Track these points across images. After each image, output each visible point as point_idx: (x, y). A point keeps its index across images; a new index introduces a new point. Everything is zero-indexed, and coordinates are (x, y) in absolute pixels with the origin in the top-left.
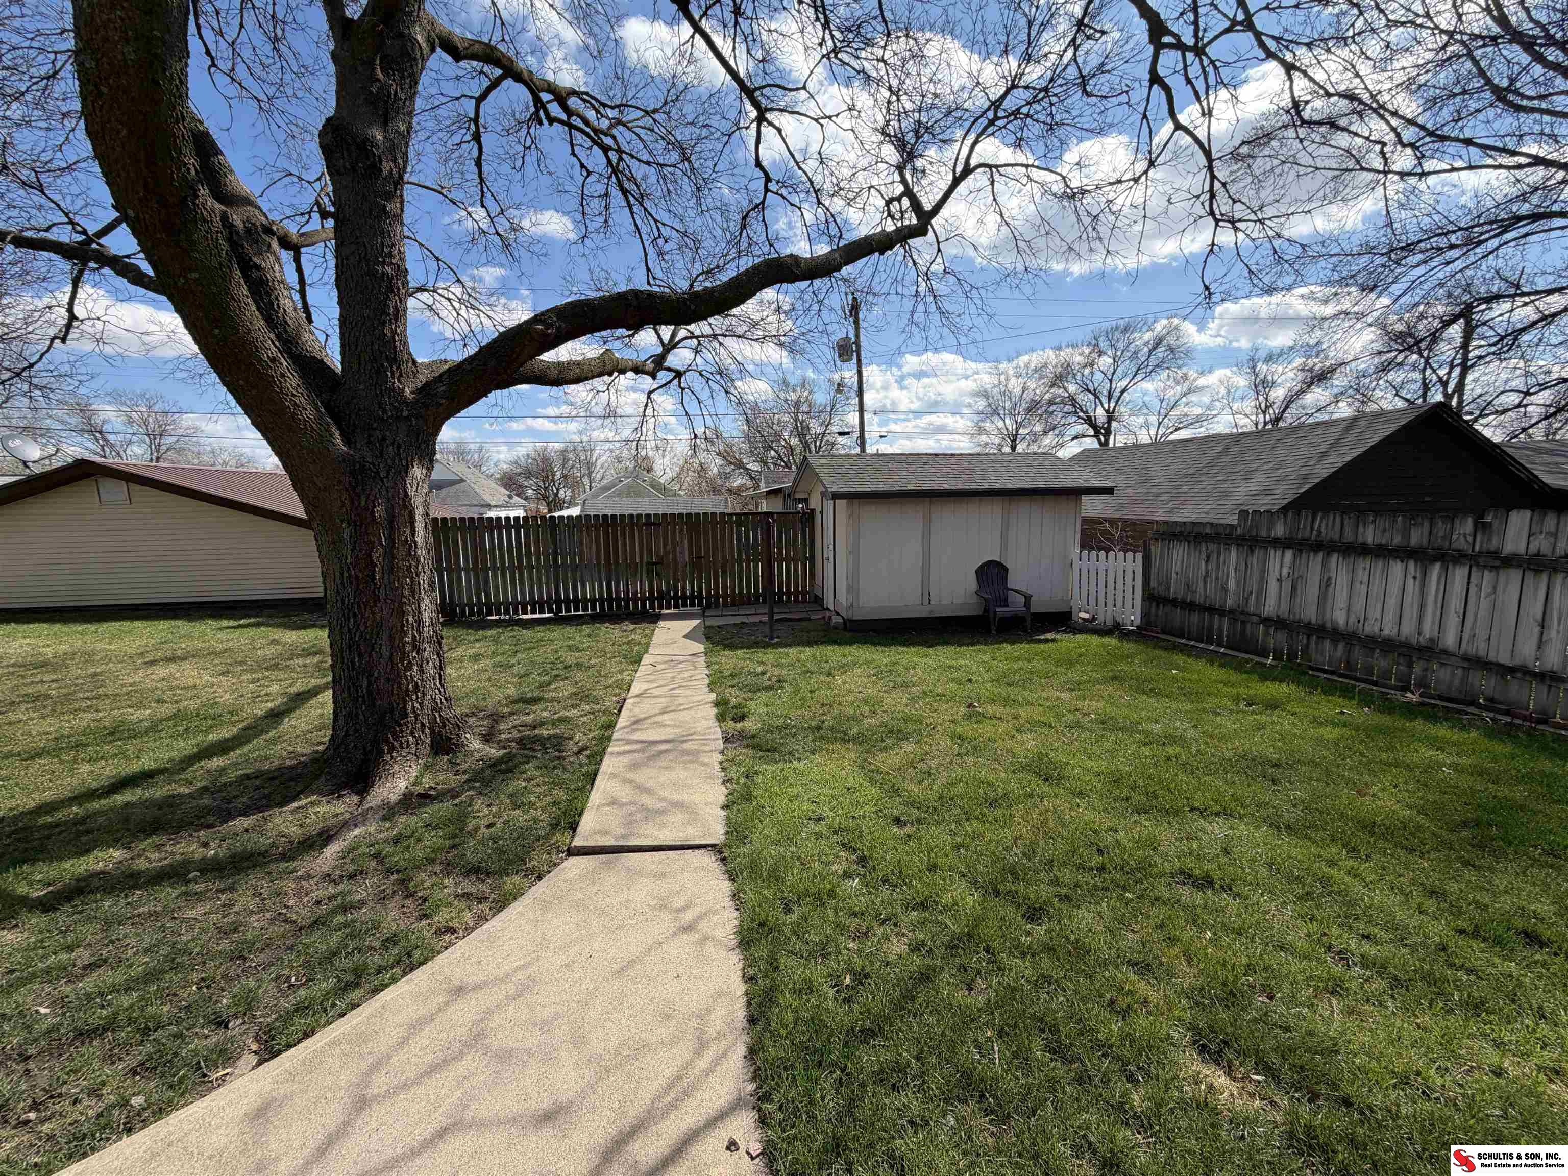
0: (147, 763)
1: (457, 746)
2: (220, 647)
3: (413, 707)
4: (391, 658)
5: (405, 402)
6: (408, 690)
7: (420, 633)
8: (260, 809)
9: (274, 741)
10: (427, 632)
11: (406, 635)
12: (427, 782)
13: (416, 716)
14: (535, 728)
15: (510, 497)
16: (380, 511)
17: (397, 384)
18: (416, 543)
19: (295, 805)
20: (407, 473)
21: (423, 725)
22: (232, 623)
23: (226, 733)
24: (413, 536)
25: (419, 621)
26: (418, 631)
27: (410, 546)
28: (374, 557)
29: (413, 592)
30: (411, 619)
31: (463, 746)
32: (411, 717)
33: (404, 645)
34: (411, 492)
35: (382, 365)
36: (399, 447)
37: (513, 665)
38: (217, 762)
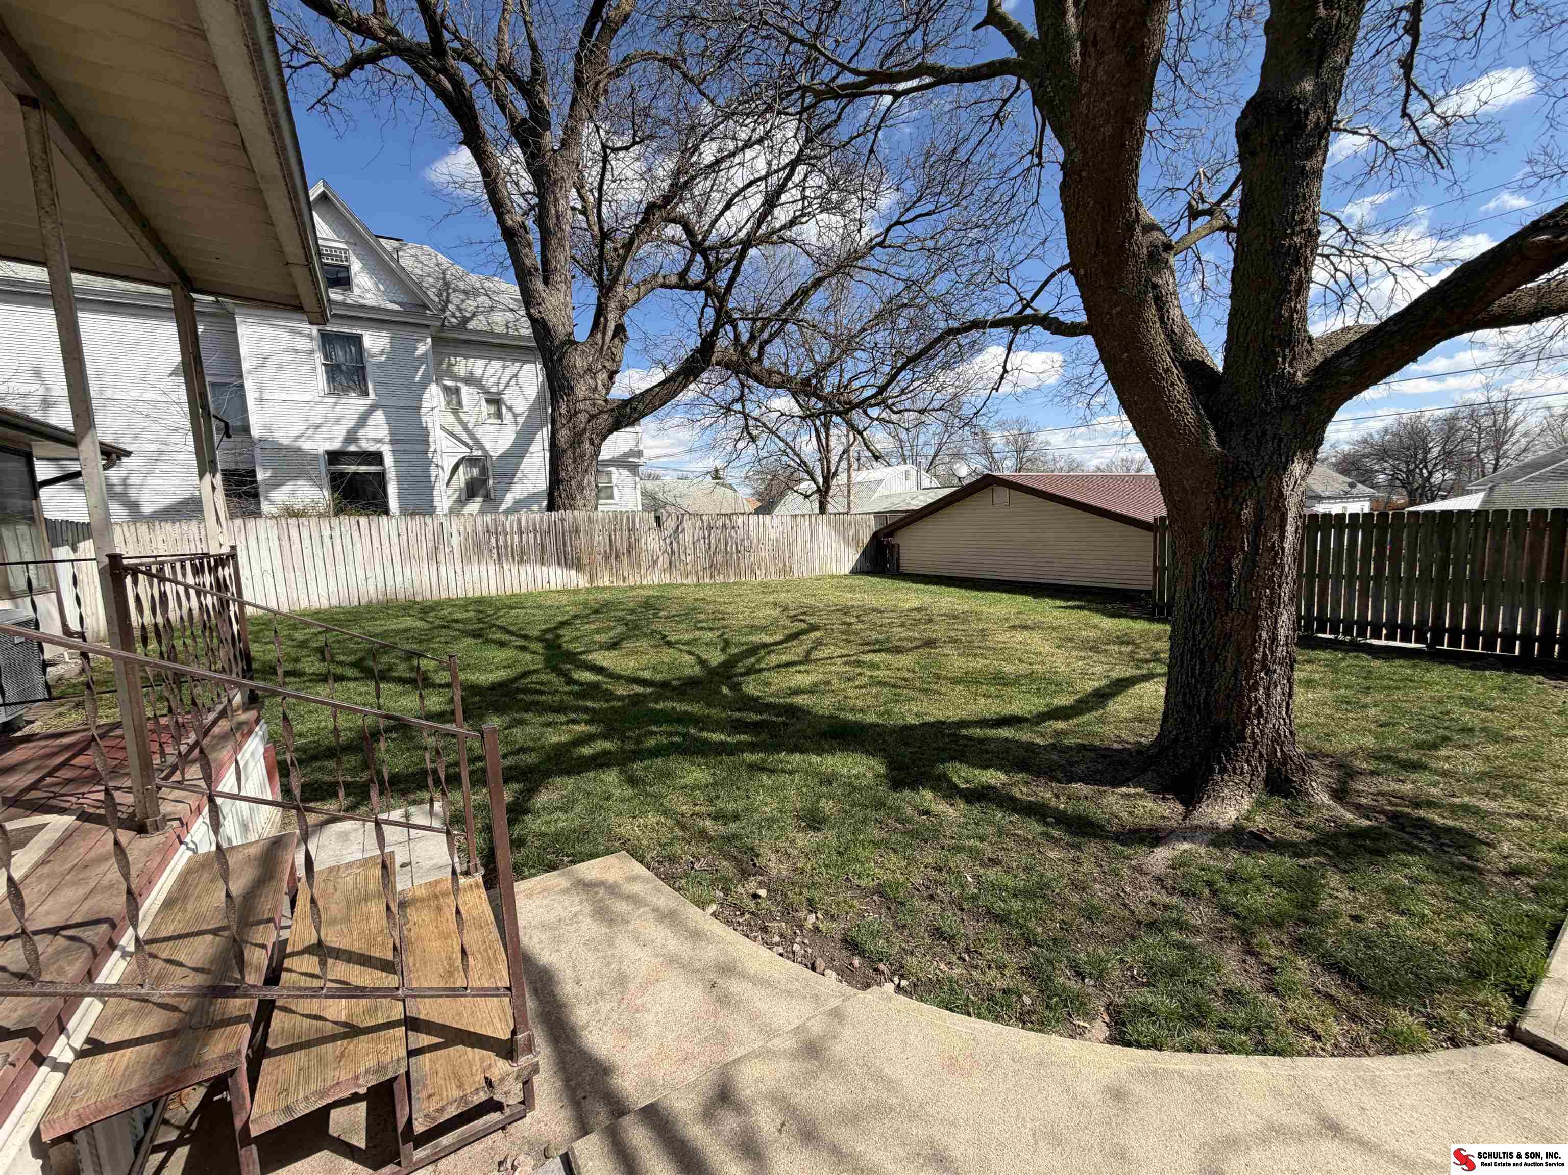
0: (1014, 709)
1: (1299, 792)
2: (1056, 623)
3: (1253, 732)
4: (1235, 673)
5: (1296, 389)
6: (1249, 711)
7: (1272, 652)
8: (1096, 783)
9: (1102, 720)
10: (1281, 652)
11: (1256, 651)
12: (1260, 822)
13: (1255, 744)
14: (1417, 806)
15: (1352, 486)
16: (1247, 513)
17: (1288, 369)
18: (1283, 549)
19: (1124, 790)
20: (1285, 469)
21: (1261, 755)
22: (1062, 604)
23: (1064, 700)
24: (1282, 541)
25: (1274, 639)
26: (1271, 649)
27: (1277, 554)
28: (1234, 562)
29: (1271, 604)
30: (1264, 634)
31: (1307, 794)
32: (1249, 743)
33: (1252, 663)
34: (1287, 491)
35: (1273, 352)
36: (1281, 440)
37: (1365, 706)
38: (1060, 725)
